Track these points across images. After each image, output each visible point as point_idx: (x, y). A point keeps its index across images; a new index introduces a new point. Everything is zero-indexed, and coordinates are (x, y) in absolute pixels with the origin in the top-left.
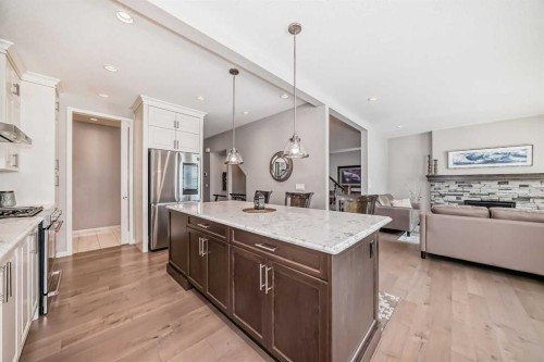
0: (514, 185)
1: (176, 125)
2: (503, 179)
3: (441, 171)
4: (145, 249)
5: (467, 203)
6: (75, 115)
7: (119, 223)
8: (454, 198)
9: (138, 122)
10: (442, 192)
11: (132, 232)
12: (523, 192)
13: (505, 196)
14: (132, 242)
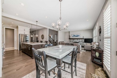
0: (78, 40)
1: (24, 30)
2: (77, 39)
3: (71, 38)
4: (19, 50)
5: (74, 42)
6: (5, 28)
7: (14, 47)
8: (72, 42)
9: (17, 29)
10: (71, 41)
11: (16, 47)
12: (79, 41)
13: (78, 41)
14: (16, 49)
